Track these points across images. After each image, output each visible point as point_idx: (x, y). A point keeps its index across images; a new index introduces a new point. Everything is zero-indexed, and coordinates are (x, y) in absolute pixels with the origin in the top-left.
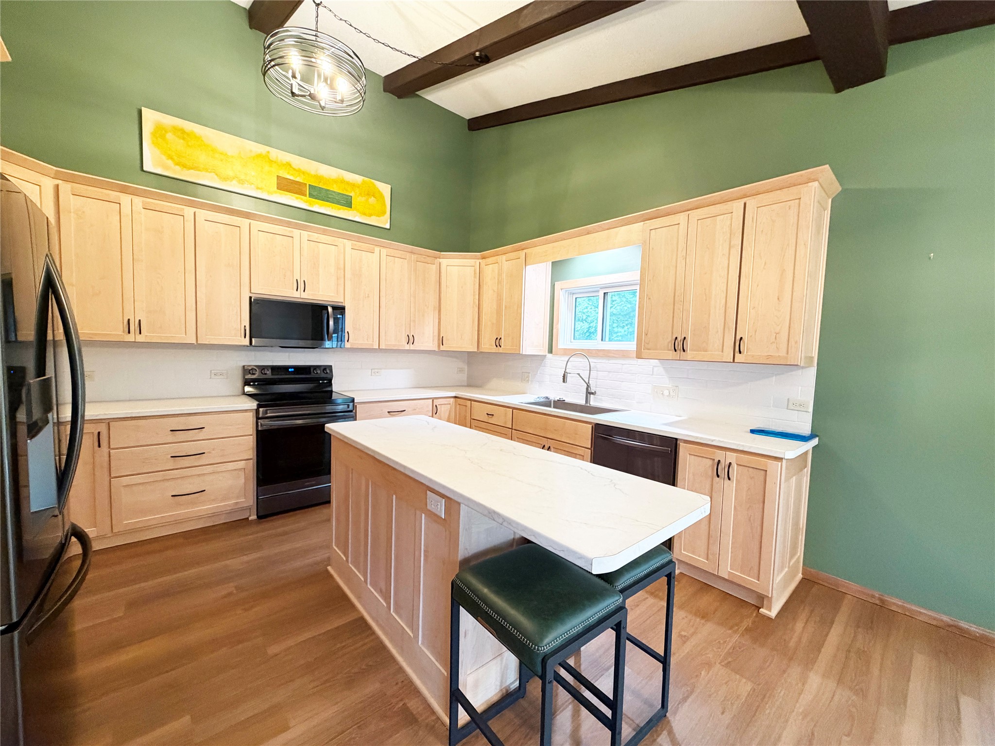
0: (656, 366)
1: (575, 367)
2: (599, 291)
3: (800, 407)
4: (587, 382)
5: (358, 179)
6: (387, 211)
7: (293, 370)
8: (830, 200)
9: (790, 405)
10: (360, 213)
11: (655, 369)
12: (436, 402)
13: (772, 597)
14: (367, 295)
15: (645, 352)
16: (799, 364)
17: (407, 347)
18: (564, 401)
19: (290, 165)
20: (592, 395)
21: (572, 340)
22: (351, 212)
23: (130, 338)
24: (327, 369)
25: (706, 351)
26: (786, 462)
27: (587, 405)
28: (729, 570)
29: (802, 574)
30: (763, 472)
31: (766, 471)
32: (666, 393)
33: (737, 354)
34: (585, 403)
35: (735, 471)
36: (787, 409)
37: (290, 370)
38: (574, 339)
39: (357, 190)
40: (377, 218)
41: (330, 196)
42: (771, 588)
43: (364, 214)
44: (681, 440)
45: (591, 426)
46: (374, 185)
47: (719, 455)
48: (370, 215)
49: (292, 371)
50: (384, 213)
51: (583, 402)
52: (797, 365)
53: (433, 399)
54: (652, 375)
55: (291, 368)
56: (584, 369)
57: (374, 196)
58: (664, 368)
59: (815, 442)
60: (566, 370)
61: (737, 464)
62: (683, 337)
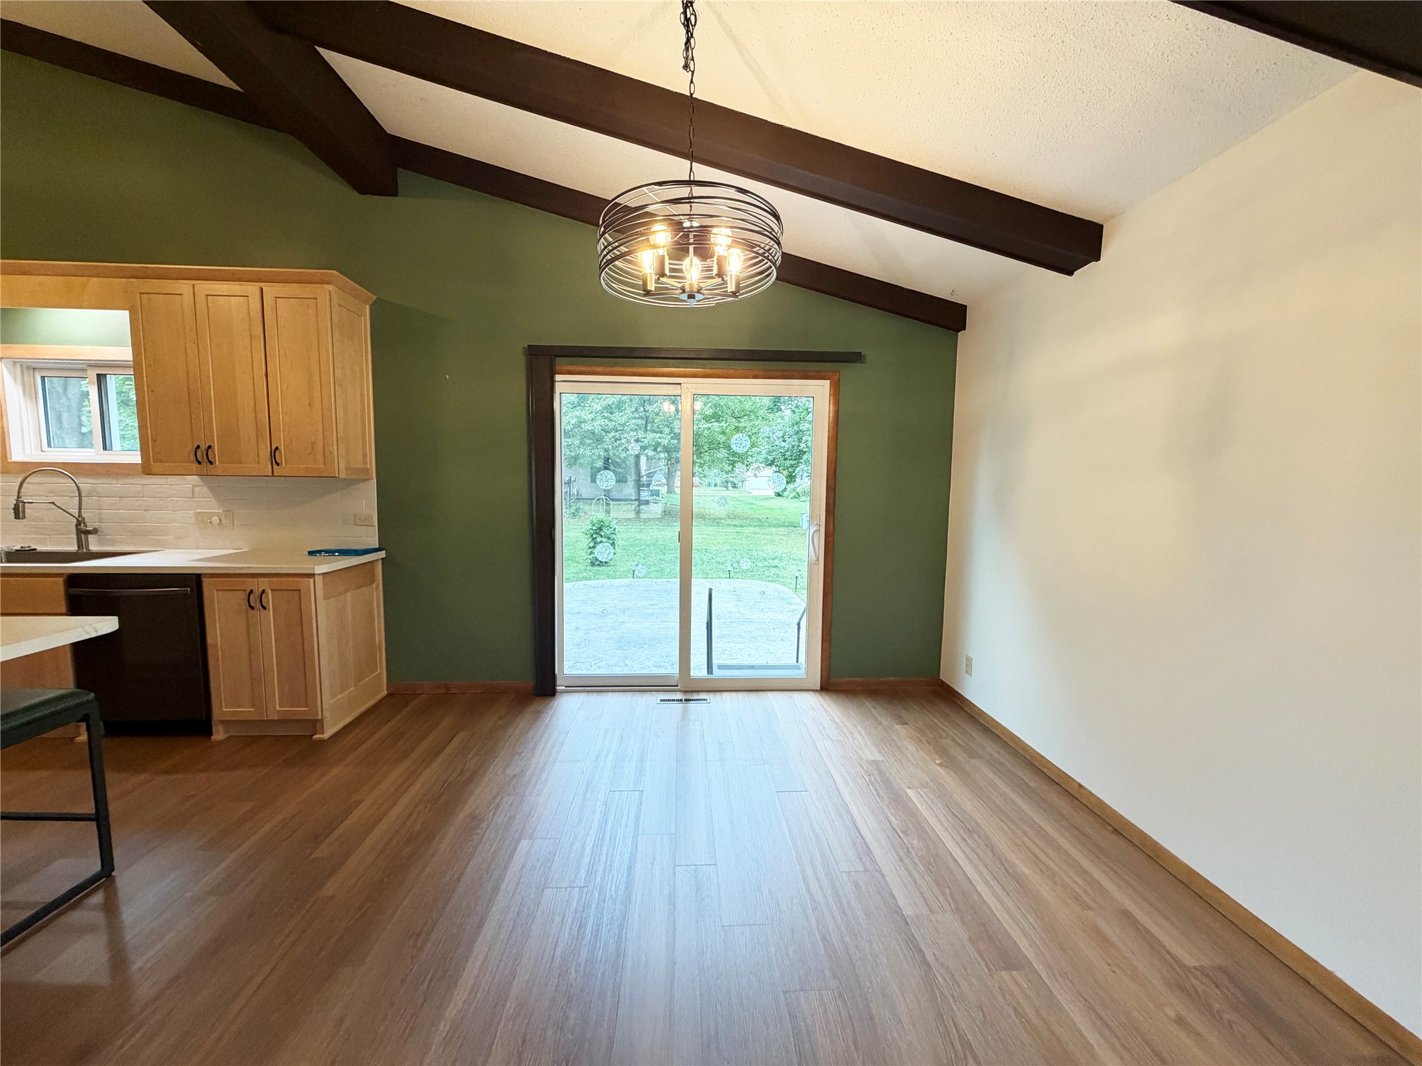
0: (197, 486)
1: (50, 492)
2: (86, 370)
3: (365, 522)
4: (77, 517)
8: (368, 307)
9: (359, 521)
11: (197, 489)
13: (322, 719)
15: (157, 467)
16: (337, 476)
18: (35, 549)
20: (90, 536)
21: (45, 447)
25: (241, 464)
26: (323, 578)
27: (80, 551)
28: (278, 708)
29: (387, 690)
30: (297, 592)
31: (300, 590)
32: (215, 519)
33: (275, 466)
34: (77, 549)
35: (270, 598)
36: (355, 525)
38: (49, 445)
42: (319, 709)
44: (205, 574)
45: (61, 580)
47: (251, 584)
51: (74, 548)
52: (335, 477)
54: (193, 497)
56: (71, 495)
58: (208, 487)
59: (382, 554)
60: (19, 497)
61: (272, 590)
62: (207, 446)
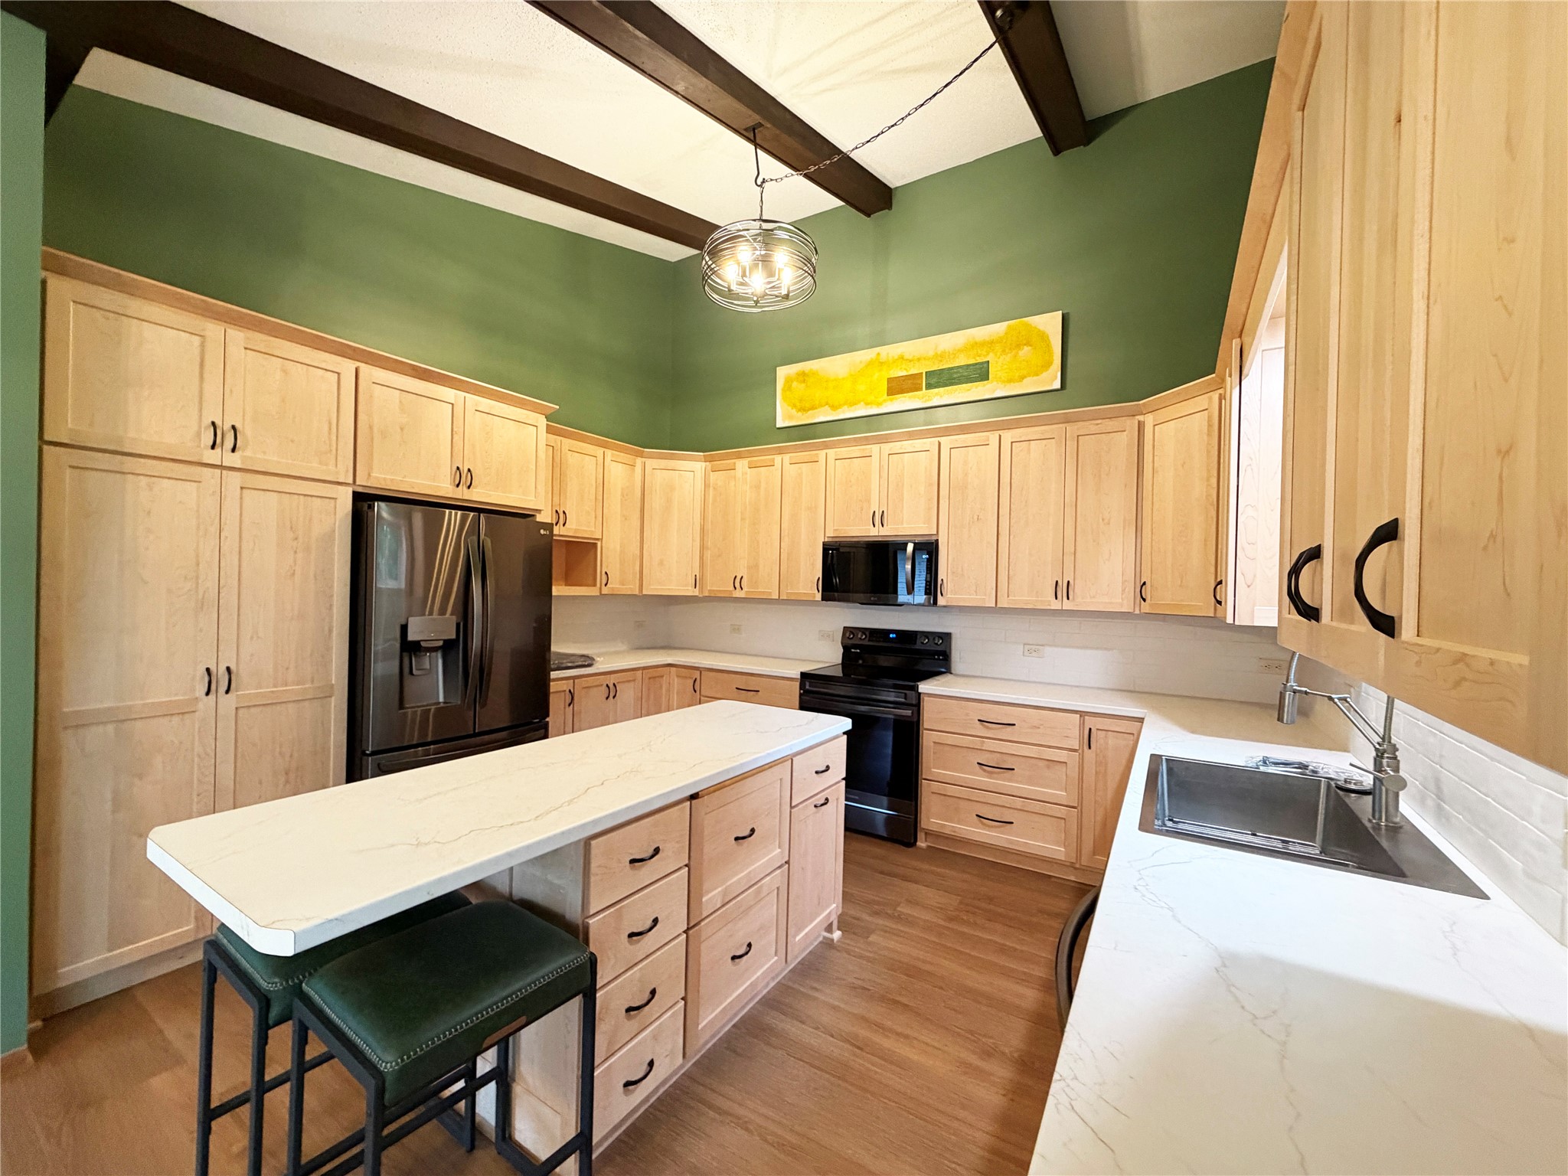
5: (999, 328)
6: (1054, 358)
7: (894, 636)
10: (1004, 382)
12: (1090, 722)
14: (976, 517)
17: (1056, 605)
19: (902, 358)
22: (989, 386)
23: (737, 594)
24: (946, 637)
37: (891, 636)
39: (998, 348)
40: (1035, 378)
41: (955, 376)
43: (1010, 381)
46: (1027, 325)
48: (1022, 378)
49: (893, 638)
50: (1048, 365)
53: (1082, 714)
55: (893, 633)
57: (1028, 344)
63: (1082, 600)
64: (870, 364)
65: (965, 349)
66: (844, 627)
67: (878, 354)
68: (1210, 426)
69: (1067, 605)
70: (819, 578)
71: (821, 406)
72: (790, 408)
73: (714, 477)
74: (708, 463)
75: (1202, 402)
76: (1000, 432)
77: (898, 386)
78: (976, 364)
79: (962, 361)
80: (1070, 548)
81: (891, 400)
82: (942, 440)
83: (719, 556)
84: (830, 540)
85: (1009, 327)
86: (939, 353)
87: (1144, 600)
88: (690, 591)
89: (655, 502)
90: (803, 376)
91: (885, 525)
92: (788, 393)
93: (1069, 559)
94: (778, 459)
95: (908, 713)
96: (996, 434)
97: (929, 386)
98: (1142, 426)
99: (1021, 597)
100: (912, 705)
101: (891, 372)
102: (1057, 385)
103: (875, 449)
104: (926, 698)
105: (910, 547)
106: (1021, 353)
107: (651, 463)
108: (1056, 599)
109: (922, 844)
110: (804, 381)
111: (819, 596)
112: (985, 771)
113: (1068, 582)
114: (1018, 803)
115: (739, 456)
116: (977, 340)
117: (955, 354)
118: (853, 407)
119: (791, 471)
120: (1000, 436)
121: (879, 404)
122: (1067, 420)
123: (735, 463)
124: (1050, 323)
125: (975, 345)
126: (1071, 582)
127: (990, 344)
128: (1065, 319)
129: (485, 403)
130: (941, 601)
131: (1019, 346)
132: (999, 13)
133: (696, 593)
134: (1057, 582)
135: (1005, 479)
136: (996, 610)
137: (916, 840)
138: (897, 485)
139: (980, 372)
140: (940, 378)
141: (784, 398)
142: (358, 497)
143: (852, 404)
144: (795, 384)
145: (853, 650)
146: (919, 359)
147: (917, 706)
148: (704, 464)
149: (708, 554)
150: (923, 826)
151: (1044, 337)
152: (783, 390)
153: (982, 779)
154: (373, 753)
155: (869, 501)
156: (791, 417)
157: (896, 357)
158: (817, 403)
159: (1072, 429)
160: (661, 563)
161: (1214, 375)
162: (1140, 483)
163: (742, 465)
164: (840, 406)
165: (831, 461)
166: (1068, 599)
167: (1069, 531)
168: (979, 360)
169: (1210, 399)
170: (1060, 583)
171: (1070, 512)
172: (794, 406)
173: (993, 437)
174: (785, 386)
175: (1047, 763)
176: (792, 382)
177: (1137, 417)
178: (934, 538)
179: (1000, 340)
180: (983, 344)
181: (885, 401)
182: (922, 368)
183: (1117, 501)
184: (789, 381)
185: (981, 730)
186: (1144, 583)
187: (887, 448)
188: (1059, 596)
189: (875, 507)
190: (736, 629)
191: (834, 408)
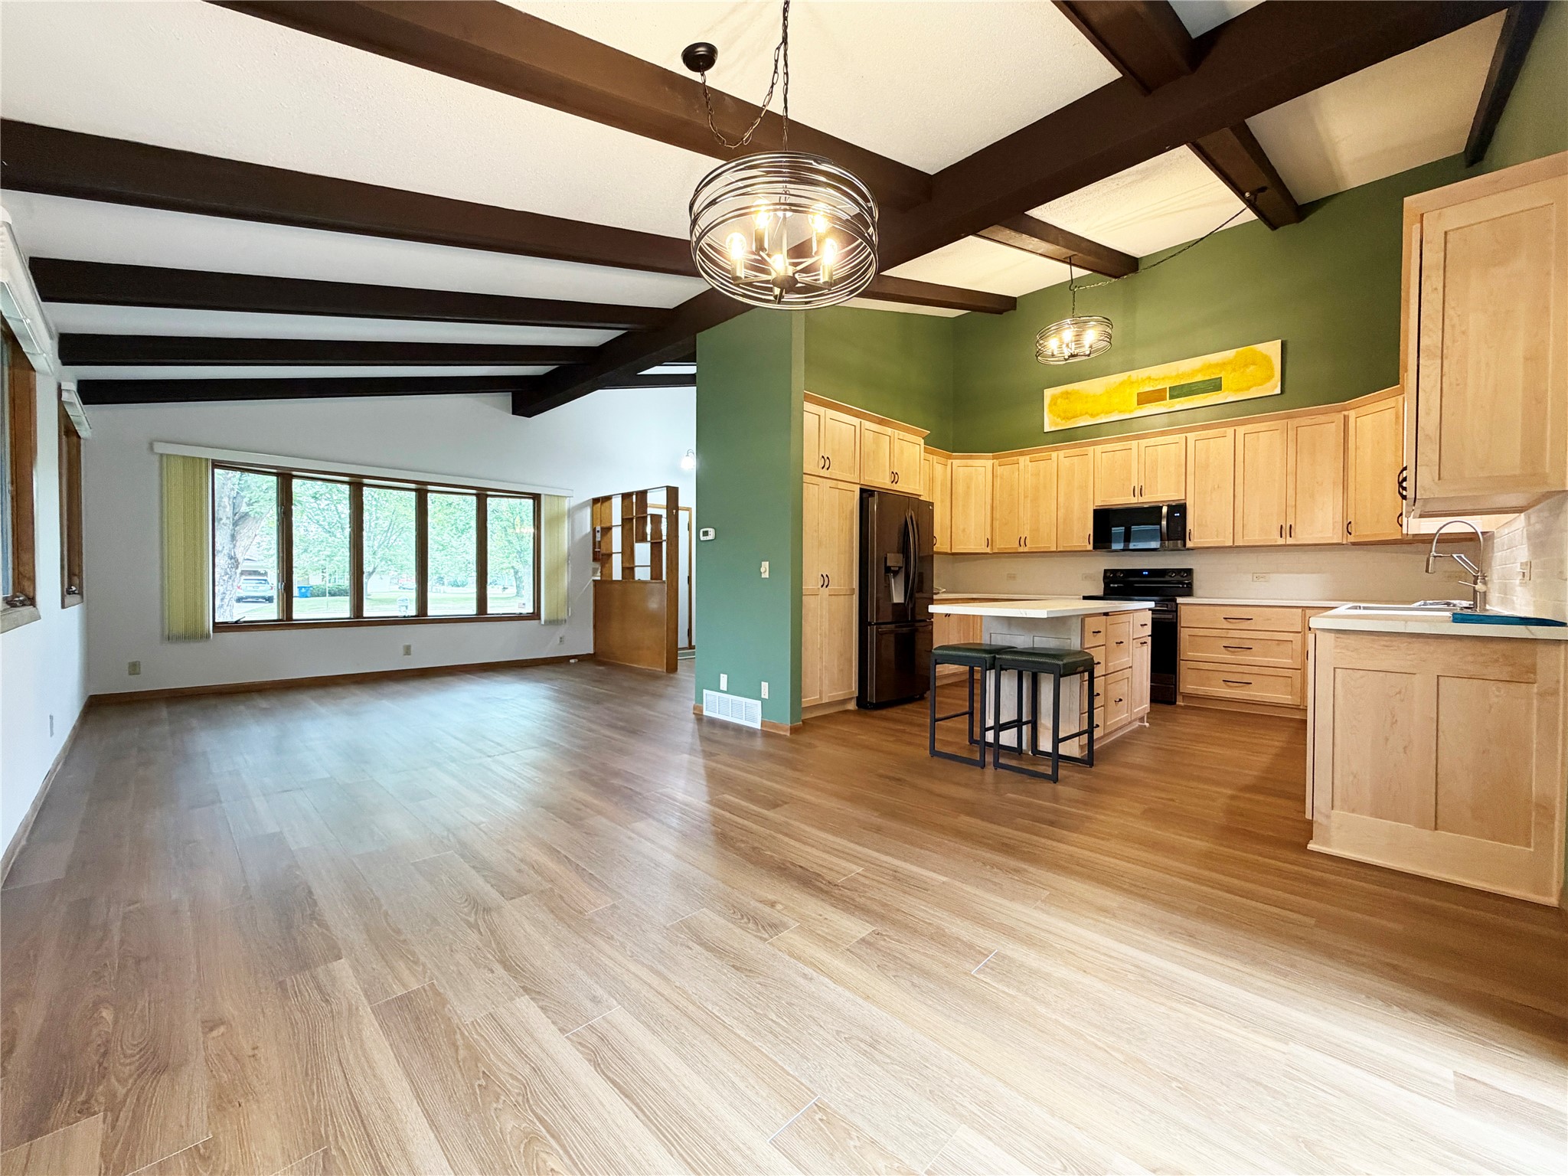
5: (1230, 354)
6: (1276, 373)
7: (1147, 573)
10: (1233, 391)
14: (1216, 486)
17: (1281, 541)
19: (1150, 378)
22: (1221, 394)
23: (1021, 550)
24: (1189, 572)
37: (1144, 573)
39: (1229, 367)
40: (1262, 387)
41: (1192, 389)
43: (1240, 390)
46: (1252, 351)
48: (1249, 388)
50: (1270, 377)
53: (1304, 609)
55: (1145, 571)
57: (1254, 364)
63: (1302, 536)
64: (1122, 384)
65: (1200, 371)
66: (1105, 570)
67: (1130, 376)
68: (1397, 417)
69: (1290, 541)
70: (1090, 535)
71: (1081, 415)
72: (1055, 418)
73: (999, 470)
74: (995, 460)
75: (1391, 402)
76: (1235, 427)
77: (1144, 399)
78: (1210, 380)
79: (1199, 378)
80: (1291, 502)
81: (1141, 408)
82: (1187, 435)
83: (1006, 524)
84: (1098, 508)
85: (1237, 352)
86: (1180, 373)
87: (1350, 534)
88: (983, 548)
89: (960, 489)
90: (1067, 395)
91: (1143, 495)
92: (1054, 407)
93: (1291, 511)
94: (1054, 455)
95: (1170, 616)
96: (1232, 429)
97: (1171, 397)
98: (1346, 419)
99: (1254, 537)
100: (1173, 611)
101: (1141, 388)
102: (1278, 391)
103: (1134, 443)
104: (1182, 607)
105: (1165, 510)
106: (1248, 370)
107: (956, 462)
108: (1281, 537)
109: (1180, 702)
110: (1067, 398)
111: (1090, 547)
112: (1228, 651)
113: (1291, 526)
114: (1256, 670)
115: (1022, 454)
116: (1212, 363)
117: (1194, 373)
118: (1109, 415)
119: (1065, 463)
120: (1235, 430)
121: (1131, 412)
122: (1289, 417)
123: (1018, 459)
124: (1272, 349)
125: (1210, 366)
126: (1293, 526)
127: (1222, 365)
128: (1283, 345)
129: (902, 434)
130: (1189, 544)
131: (1246, 365)
132: (1247, 195)
133: (988, 550)
134: (1282, 526)
135: (1240, 458)
136: (1234, 549)
137: (1176, 701)
138: (1153, 468)
139: (1215, 385)
140: (1178, 392)
141: (1051, 411)
142: (862, 491)
143: (1108, 412)
144: (1059, 401)
145: (1112, 585)
146: (1163, 379)
147: (1175, 611)
148: (992, 461)
149: (997, 524)
150: (1181, 691)
151: (1267, 359)
152: (1050, 405)
153: (1228, 657)
154: (875, 624)
155: (1130, 480)
156: (1057, 425)
157: (1144, 378)
158: (1079, 412)
159: (1293, 423)
160: (964, 530)
161: (1399, 386)
162: (1346, 458)
163: (1024, 460)
164: (1098, 414)
165: (1098, 454)
166: (1291, 536)
167: (1291, 492)
168: (1213, 377)
169: (1397, 400)
170: (1284, 526)
171: (1291, 479)
172: (1059, 416)
173: (1230, 431)
174: (1051, 401)
175: (1277, 642)
176: (1057, 399)
177: (1343, 412)
178: (1183, 502)
179: (1230, 362)
180: (1217, 365)
181: (1135, 409)
182: (1167, 385)
183: (1328, 469)
184: (1054, 400)
185: (1226, 625)
186: (1350, 523)
187: (1144, 442)
188: (1284, 535)
189: (1134, 483)
190: (1012, 577)
191: (1092, 416)
